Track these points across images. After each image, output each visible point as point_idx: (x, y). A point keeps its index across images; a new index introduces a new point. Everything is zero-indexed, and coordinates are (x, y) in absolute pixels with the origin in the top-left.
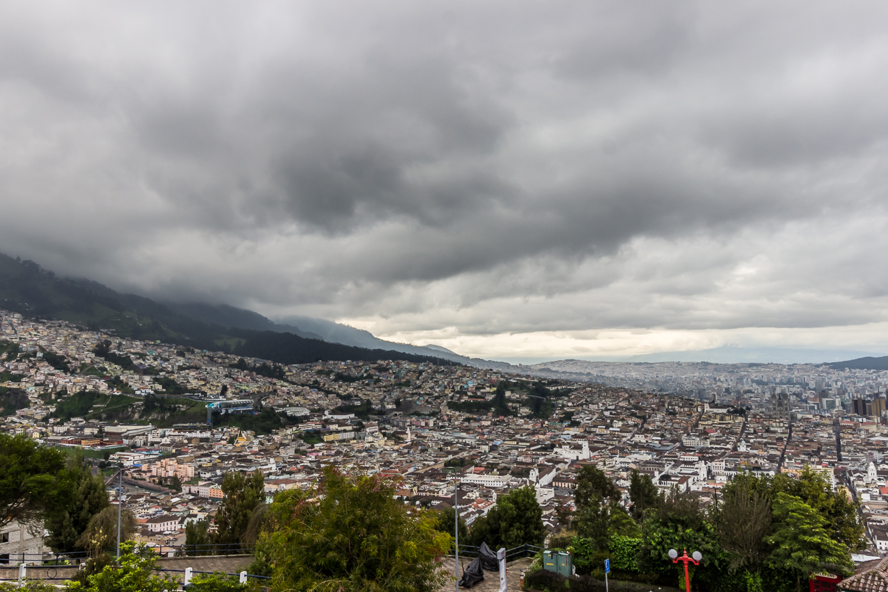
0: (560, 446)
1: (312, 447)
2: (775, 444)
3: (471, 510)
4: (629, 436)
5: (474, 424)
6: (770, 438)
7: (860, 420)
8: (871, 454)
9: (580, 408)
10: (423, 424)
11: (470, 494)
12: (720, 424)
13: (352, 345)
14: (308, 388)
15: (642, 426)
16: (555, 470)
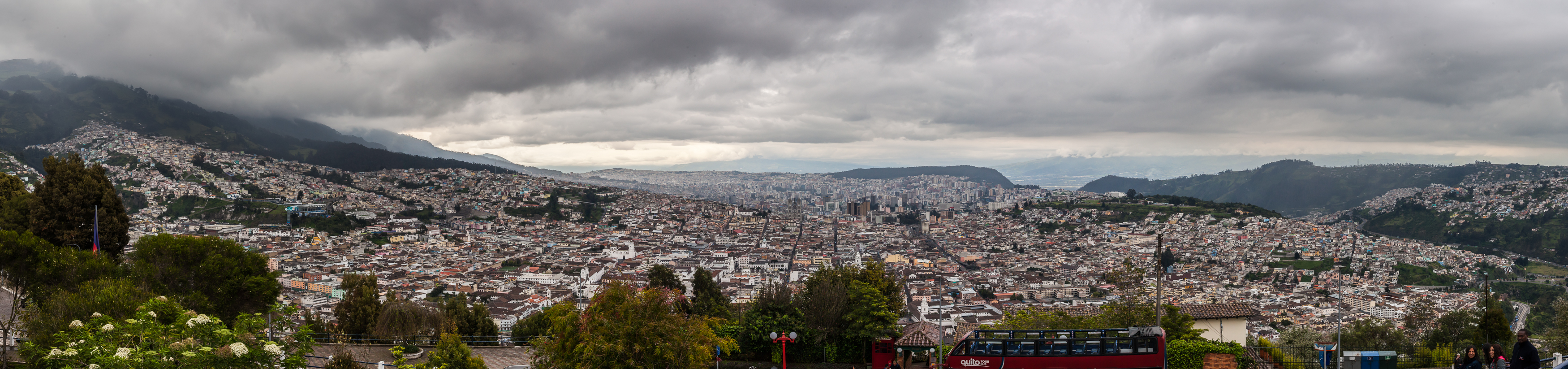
0: (609, 248)
1: (380, 247)
2: (789, 241)
3: (527, 304)
4: (669, 237)
5: (529, 228)
6: (786, 235)
7: (852, 219)
8: (858, 245)
9: (627, 213)
10: (481, 227)
11: (526, 291)
12: (747, 225)
13: (413, 154)
14: (374, 194)
15: (682, 228)
16: (603, 268)
